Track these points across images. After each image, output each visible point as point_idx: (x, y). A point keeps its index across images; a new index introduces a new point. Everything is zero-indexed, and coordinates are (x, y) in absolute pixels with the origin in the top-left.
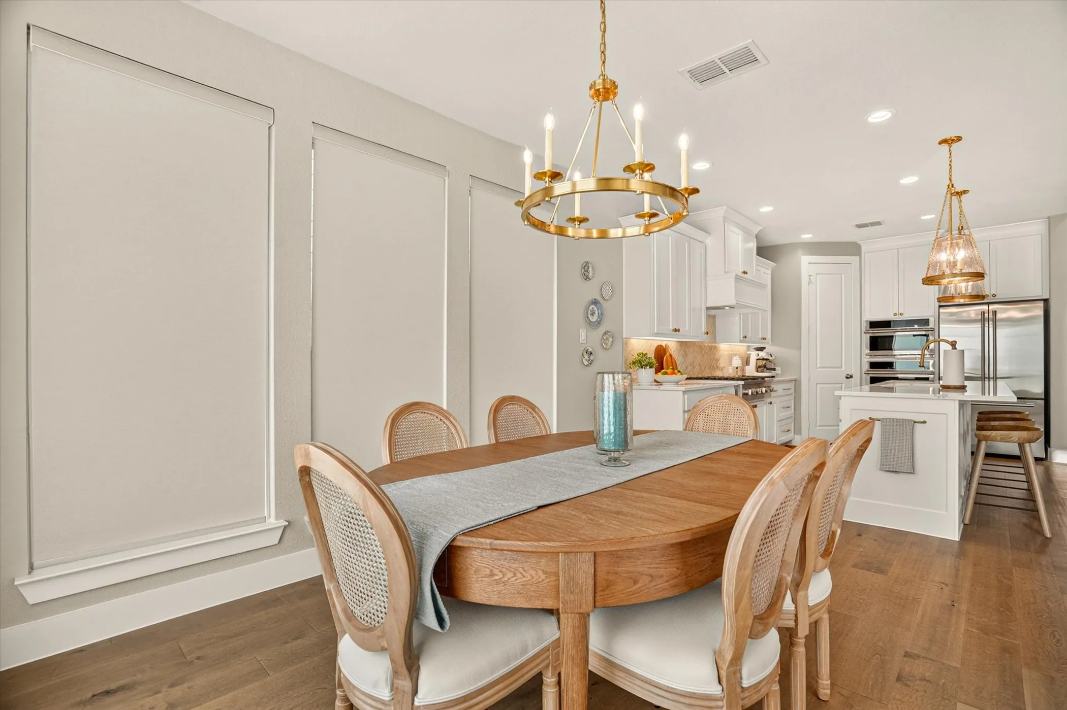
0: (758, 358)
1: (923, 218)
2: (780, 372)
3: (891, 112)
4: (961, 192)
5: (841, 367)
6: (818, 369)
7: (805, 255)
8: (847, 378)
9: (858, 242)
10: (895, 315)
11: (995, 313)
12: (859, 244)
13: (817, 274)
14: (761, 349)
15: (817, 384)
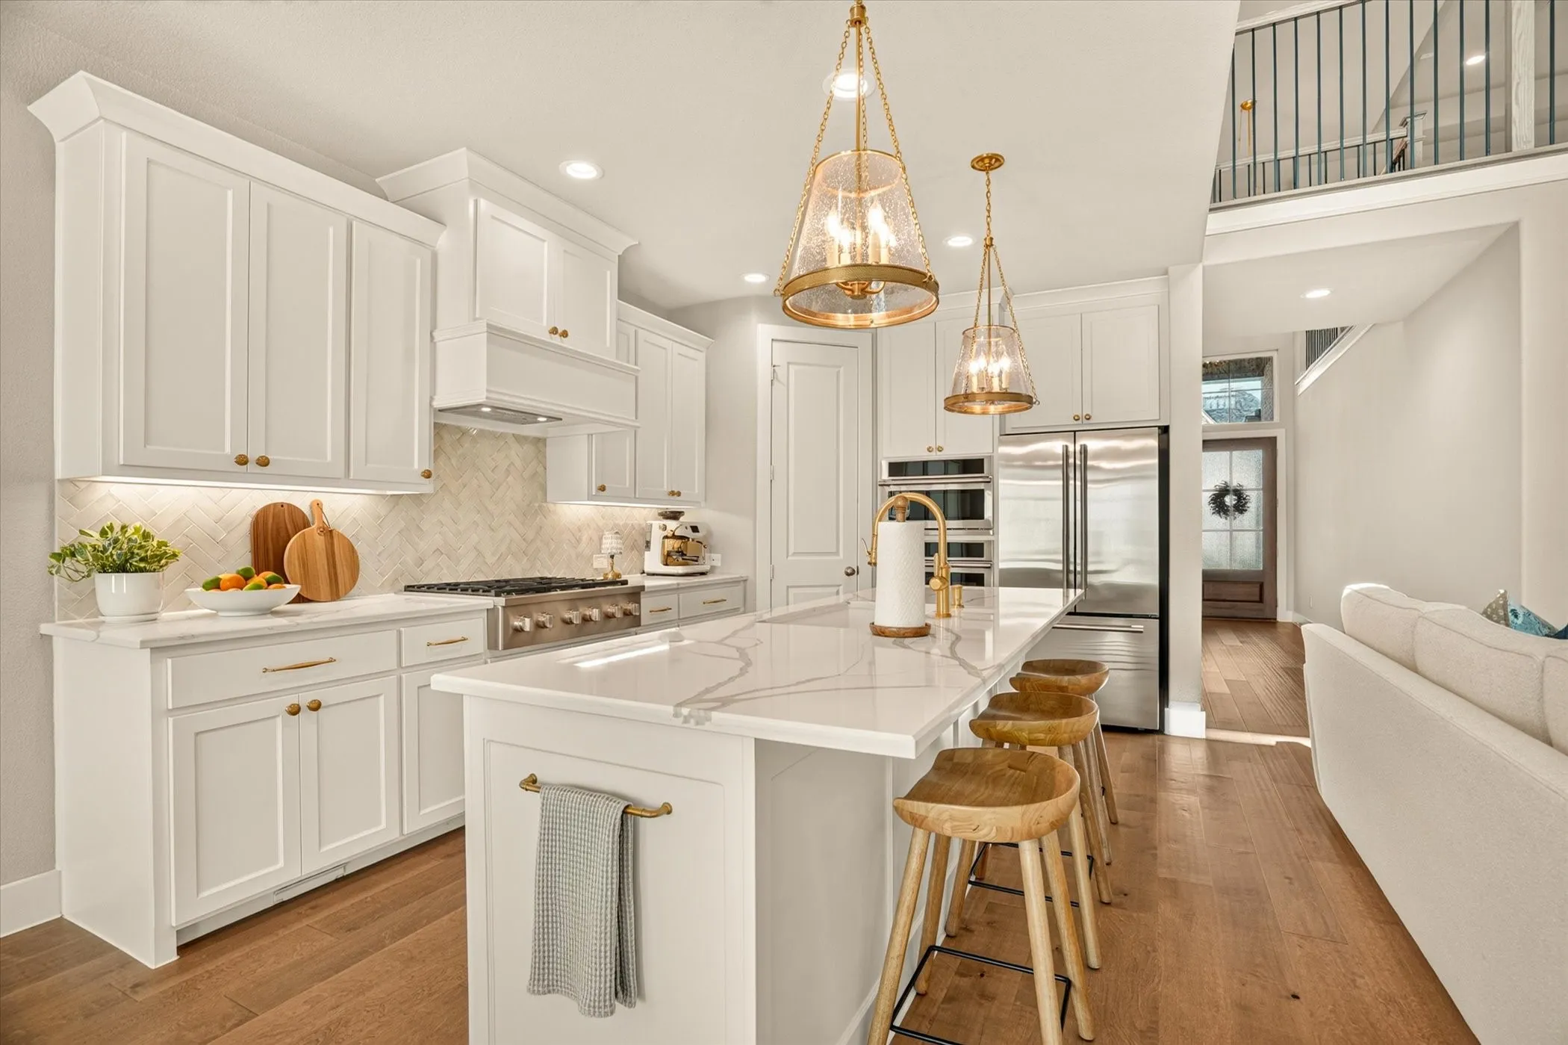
0: (665, 533)
2: (719, 565)
5: (837, 553)
6: (789, 558)
7: (762, 323)
8: (848, 574)
10: (929, 450)
11: (1084, 450)
13: (789, 363)
14: (675, 516)
15: (788, 587)
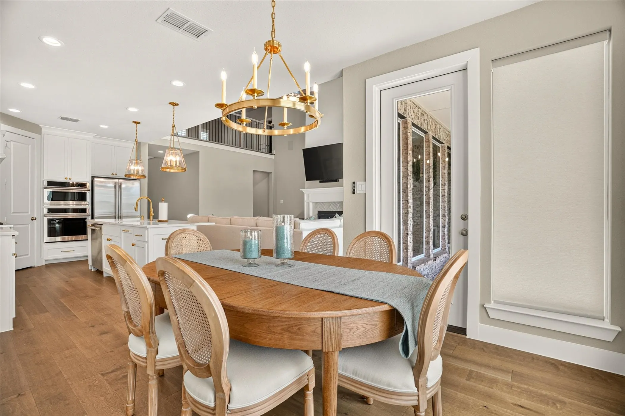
1: (101, 126)
3: (183, 84)
4: (137, 123)
5: (28, 212)
9: (40, 125)
10: (66, 178)
11: (121, 184)
12: (40, 127)
13: (11, 141)
